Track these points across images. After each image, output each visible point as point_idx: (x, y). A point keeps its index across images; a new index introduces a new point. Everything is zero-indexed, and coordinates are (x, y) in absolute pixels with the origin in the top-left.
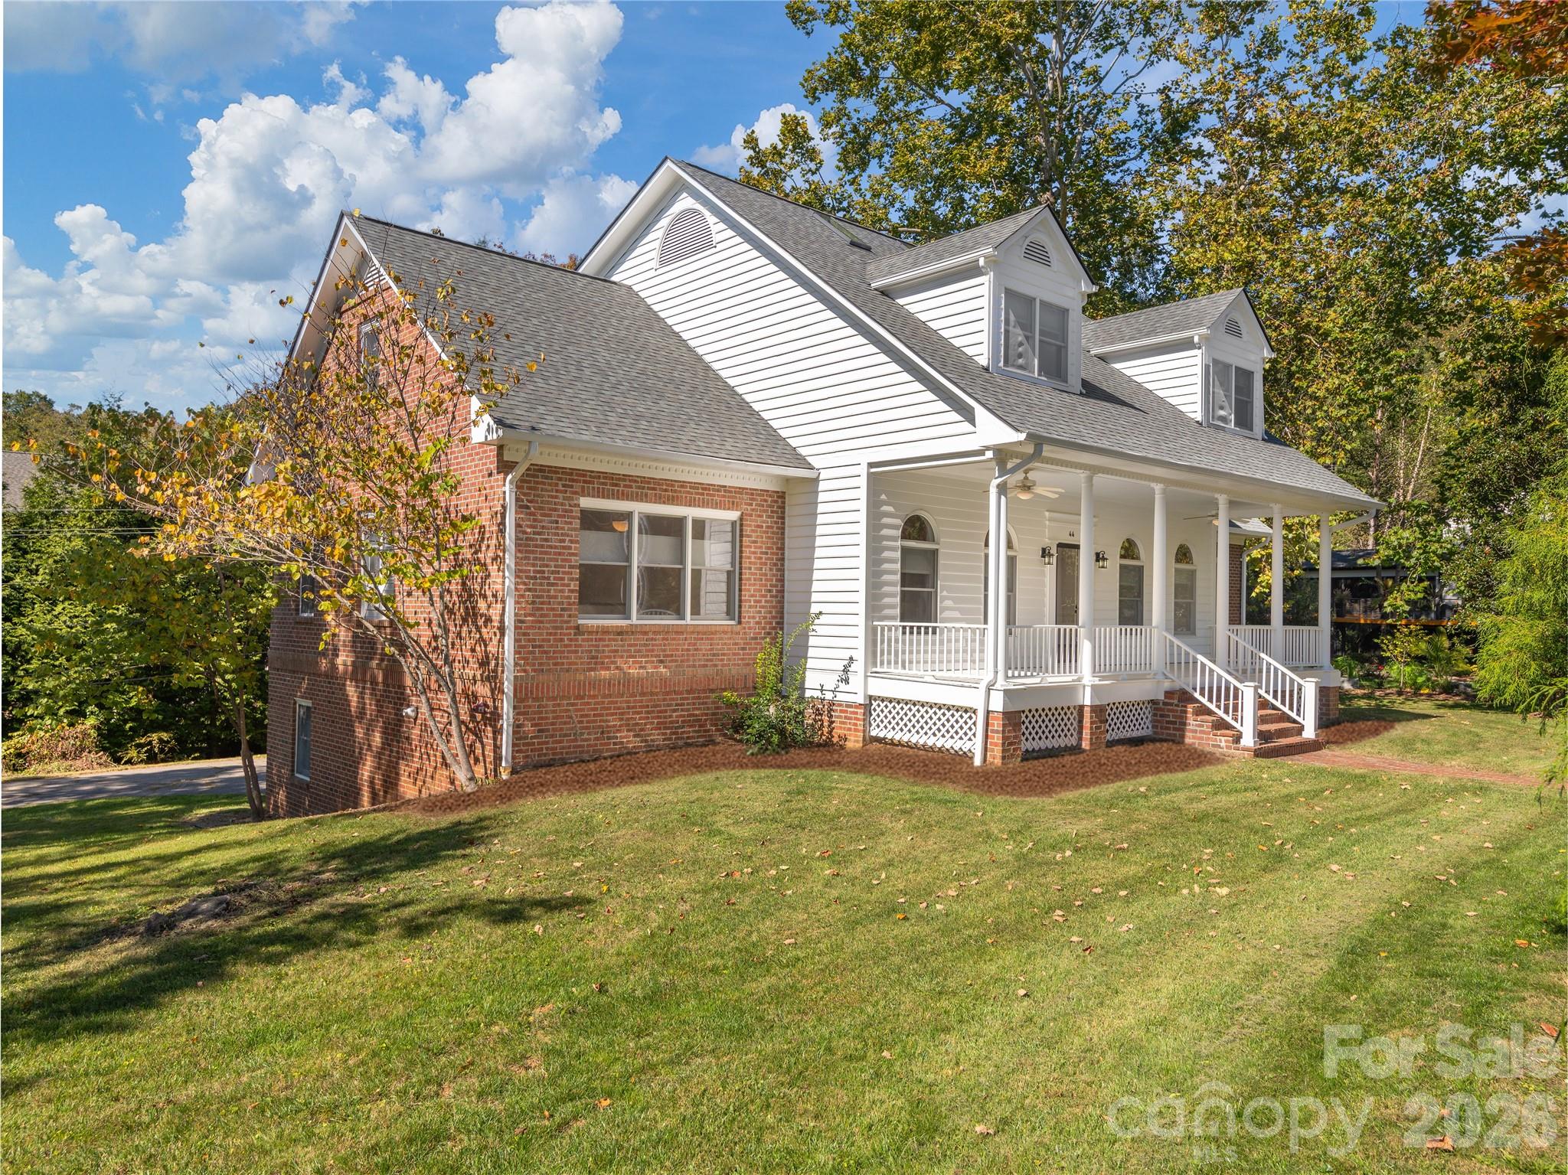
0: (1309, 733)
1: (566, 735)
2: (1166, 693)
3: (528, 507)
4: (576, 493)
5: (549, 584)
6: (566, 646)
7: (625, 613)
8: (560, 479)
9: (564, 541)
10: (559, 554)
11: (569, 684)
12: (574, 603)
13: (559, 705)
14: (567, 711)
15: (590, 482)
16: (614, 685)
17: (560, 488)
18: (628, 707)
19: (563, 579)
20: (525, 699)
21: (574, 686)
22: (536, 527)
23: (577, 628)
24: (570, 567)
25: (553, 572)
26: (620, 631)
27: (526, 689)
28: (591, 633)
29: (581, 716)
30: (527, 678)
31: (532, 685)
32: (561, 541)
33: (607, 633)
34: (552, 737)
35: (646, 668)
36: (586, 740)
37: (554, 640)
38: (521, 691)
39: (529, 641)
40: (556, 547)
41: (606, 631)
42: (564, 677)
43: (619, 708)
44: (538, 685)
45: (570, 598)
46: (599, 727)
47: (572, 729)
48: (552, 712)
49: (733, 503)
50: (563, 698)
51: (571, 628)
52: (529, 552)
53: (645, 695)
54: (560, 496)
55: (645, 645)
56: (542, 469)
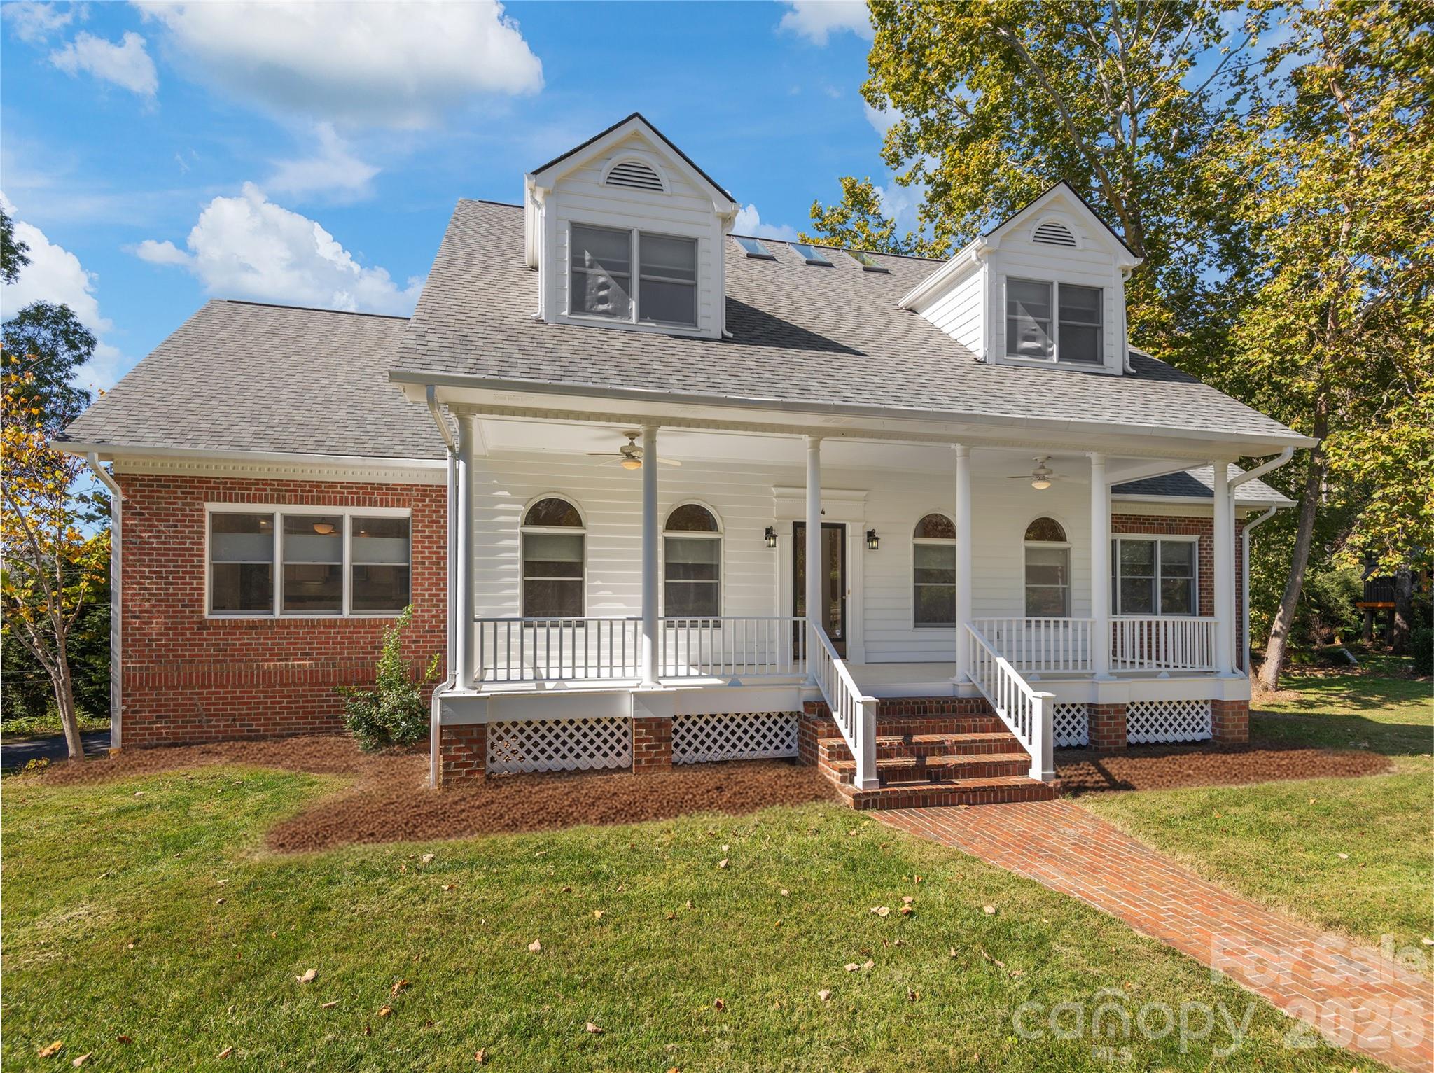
0: (1036, 774)
1: (188, 722)
2: (806, 704)
3: (142, 514)
4: (199, 499)
5: (166, 583)
6: (188, 639)
7: (269, 607)
8: (179, 487)
9: (184, 543)
10: (180, 555)
11: (191, 675)
12: (197, 600)
13: (181, 694)
14: (191, 699)
15: (214, 488)
16: (246, 676)
17: (179, 494)
18: (265, 697)
19: (184, 578)
20: (141, 687)
21: (197, 677)
22: (151, 531)
23: (200, 623)
24: (192, 567)
25: (171, 572)
26: (254, 626)
27: (141, 678)
28: (217, 627)
29: (208, 704)
30: (141, 668)
31: (148, 675)
32: (180, 543)
33: (236, 627)
34: (173, 722)
35: (287, 660)
36: (215, 726)
37: (175, 634)
38: (135, 680)
39: (144, 635)
40: (175, 549)
41: (235, 625)
42: (184, 668)
43: (254, 698)
44: (154, 676)
45: (193, 595)
46: (230, 715)
47: (197, 716)
48: (173, 700)
49: (398, 500)
50: (185, 687)
51: (194, 623)
52: (144, 554)
53: (286, 685)
54: (180, 502)
55: (285, 638)
56: (157, 479)
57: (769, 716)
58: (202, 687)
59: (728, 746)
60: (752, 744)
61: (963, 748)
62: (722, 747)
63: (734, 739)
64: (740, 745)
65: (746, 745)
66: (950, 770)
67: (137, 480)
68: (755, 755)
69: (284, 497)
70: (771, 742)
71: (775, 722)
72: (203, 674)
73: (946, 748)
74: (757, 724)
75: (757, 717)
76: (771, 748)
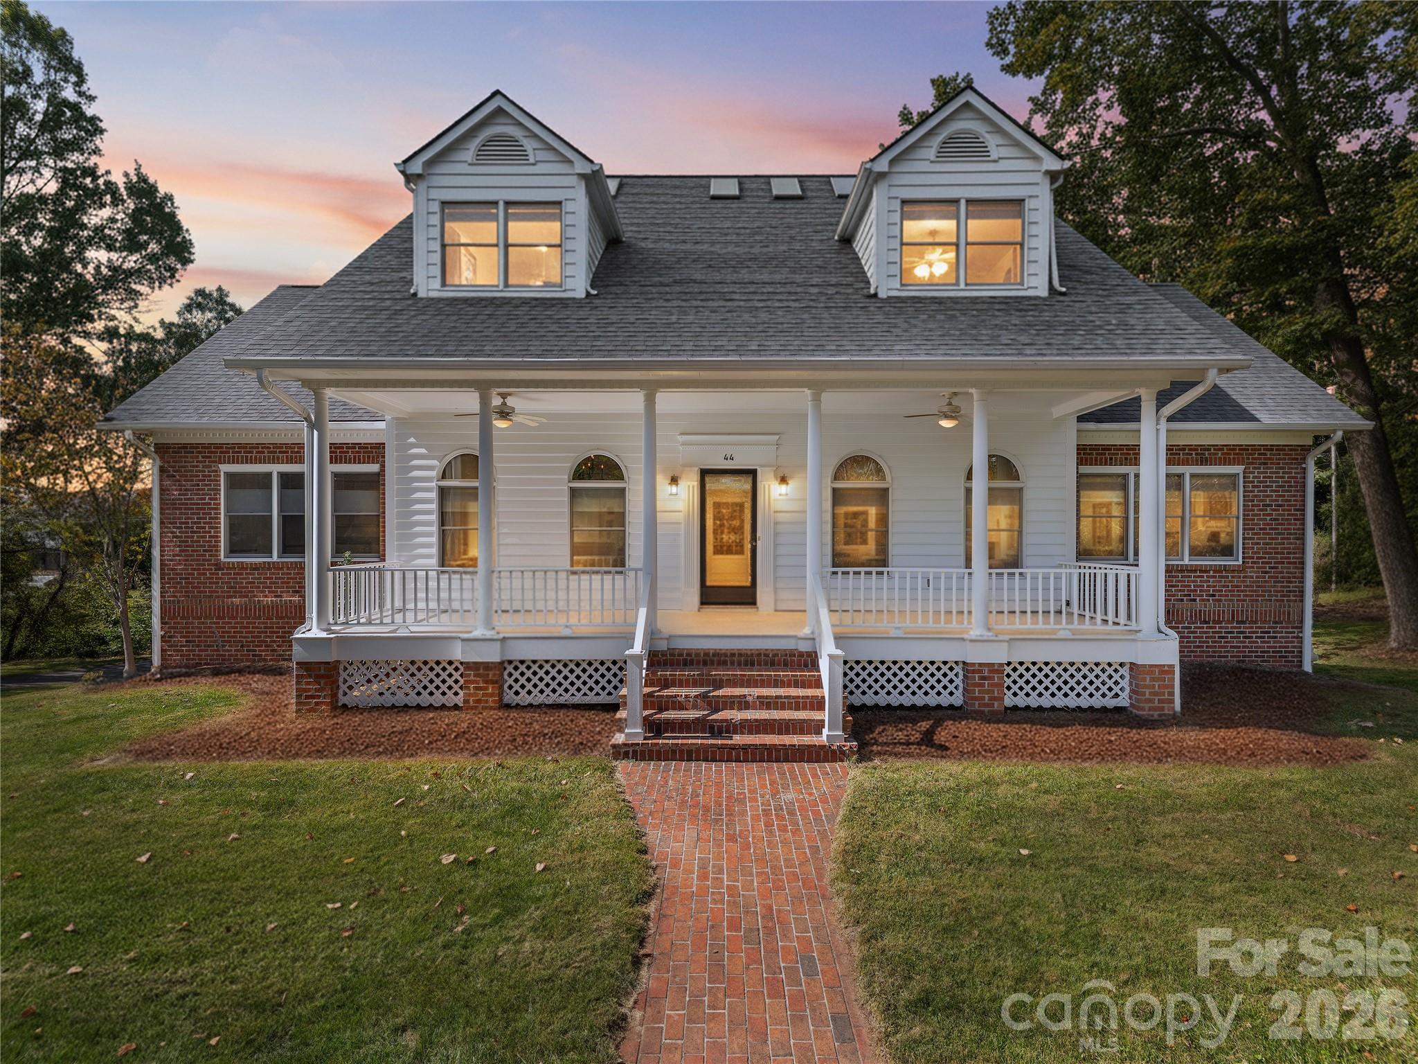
1: (209, 646)
3: (174, 476)
4: (215, 462)
5: (192, 532)
6: (208, 578)
7: (269, 551)
8: (200, 452)
9: (205, 499)
10: (201, 509)
11: (210, 607)
12: (214, 546)
13: (203, 623)
14: (210, 627)
15: (226, 452)
16: (250, 610)
17: (200, 459)
18: (265, 628)
19: (205, 528)
20: (174, 617)
21: (215, 609)
22: (181, 490)
23: (216, 565)
24: (210, 518)
25: (195, 523)
26: (255, 567)
27: (174, 609)
28: (228, 568)
29: (223, 632)
30: (174, 601)
31: (179, 607)
32: (201, 499)
33: (243, 568)
34: (198, 646)
35: (281, 596)
36: (228, 651)
37: (198, 574)
38: (170, 612)
39: (177, 574)
40: (198, 504)
41: (242, 566)
42: (205, 602)
43: (257, 628)
44: (183, 608)
45: (211, 542)
46: (240, 641)
47: (215, 641)
48: (197, 628)
49: (369, 457)
50: (206, 618)
51: (212, 565)
52: (176, 509)
53: (281, 618)
54: (201, 465)
55: (280, 578)
56: (185, 446)
57: (602, 663)
58: (219, 618)
59: (560, 690)
60: (585, 689)
61: (767, 703)
62: (554, 691)
63: (566, 684)
64: (573, 690)
65: (579, 690)
66: (735, 726)
67: (170, 448)
68: (587, 700)
69: (278, 458)
70: (603, 688)
71: (609, 669)
72: (219, 607)
73: (747, 703)
74: (590, 670)
75: (590, 664)
76: (604, 694)
